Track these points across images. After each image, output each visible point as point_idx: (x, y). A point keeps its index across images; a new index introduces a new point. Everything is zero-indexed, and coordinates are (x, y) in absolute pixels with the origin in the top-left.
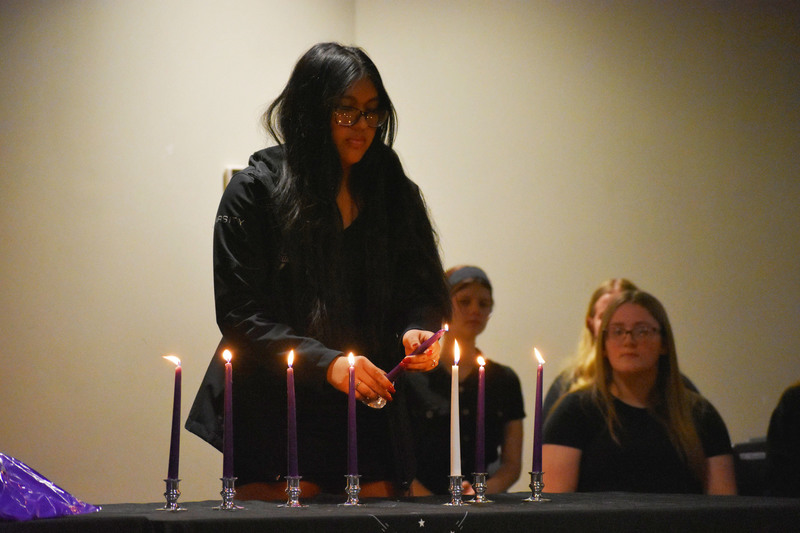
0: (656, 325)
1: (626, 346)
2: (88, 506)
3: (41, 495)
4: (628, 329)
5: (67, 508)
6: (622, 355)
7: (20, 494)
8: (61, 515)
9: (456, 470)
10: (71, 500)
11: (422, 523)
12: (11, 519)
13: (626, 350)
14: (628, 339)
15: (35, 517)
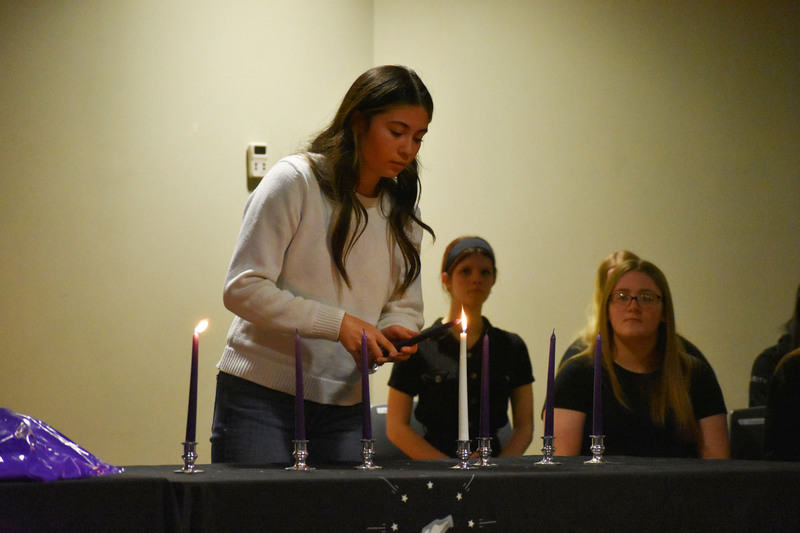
0: (659, 293)
1: (630, 311)
2: (111, 467)
3: (66, 457)
4: (633, 295)
5: (92, 469)
6: (626, 320)
7: (45, 454)
8: (84, 476)
9: (464, 436)
10: (95, 462)
11: (430, 485)
12: (37, 479)
13: (629, 315)
14: (633, 305)
15: (60, 478)
